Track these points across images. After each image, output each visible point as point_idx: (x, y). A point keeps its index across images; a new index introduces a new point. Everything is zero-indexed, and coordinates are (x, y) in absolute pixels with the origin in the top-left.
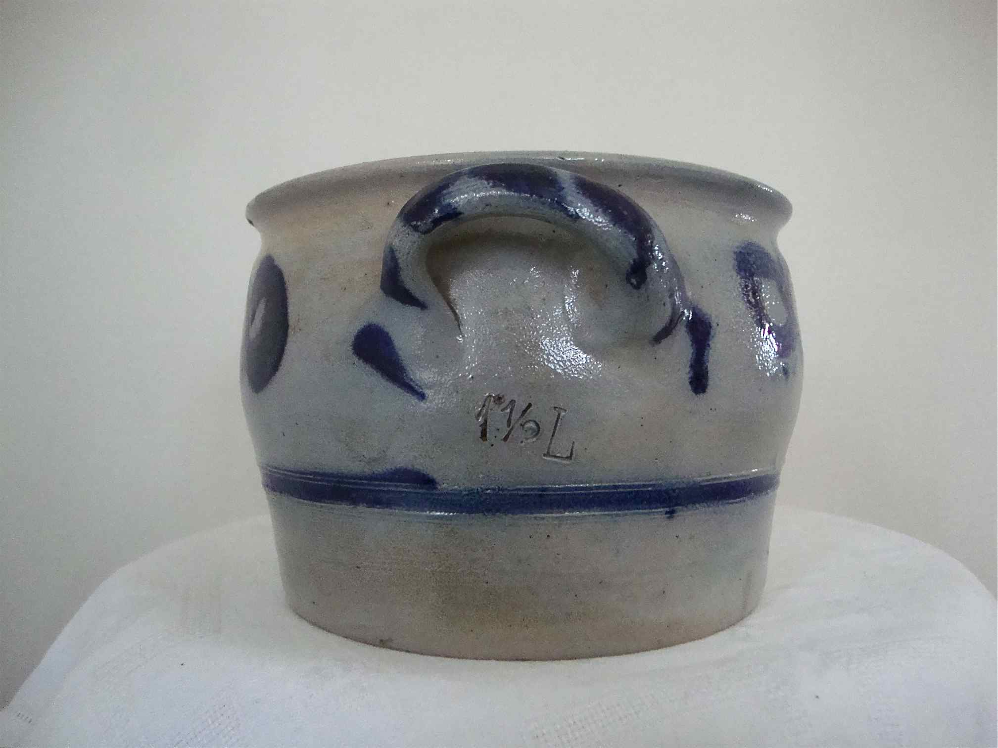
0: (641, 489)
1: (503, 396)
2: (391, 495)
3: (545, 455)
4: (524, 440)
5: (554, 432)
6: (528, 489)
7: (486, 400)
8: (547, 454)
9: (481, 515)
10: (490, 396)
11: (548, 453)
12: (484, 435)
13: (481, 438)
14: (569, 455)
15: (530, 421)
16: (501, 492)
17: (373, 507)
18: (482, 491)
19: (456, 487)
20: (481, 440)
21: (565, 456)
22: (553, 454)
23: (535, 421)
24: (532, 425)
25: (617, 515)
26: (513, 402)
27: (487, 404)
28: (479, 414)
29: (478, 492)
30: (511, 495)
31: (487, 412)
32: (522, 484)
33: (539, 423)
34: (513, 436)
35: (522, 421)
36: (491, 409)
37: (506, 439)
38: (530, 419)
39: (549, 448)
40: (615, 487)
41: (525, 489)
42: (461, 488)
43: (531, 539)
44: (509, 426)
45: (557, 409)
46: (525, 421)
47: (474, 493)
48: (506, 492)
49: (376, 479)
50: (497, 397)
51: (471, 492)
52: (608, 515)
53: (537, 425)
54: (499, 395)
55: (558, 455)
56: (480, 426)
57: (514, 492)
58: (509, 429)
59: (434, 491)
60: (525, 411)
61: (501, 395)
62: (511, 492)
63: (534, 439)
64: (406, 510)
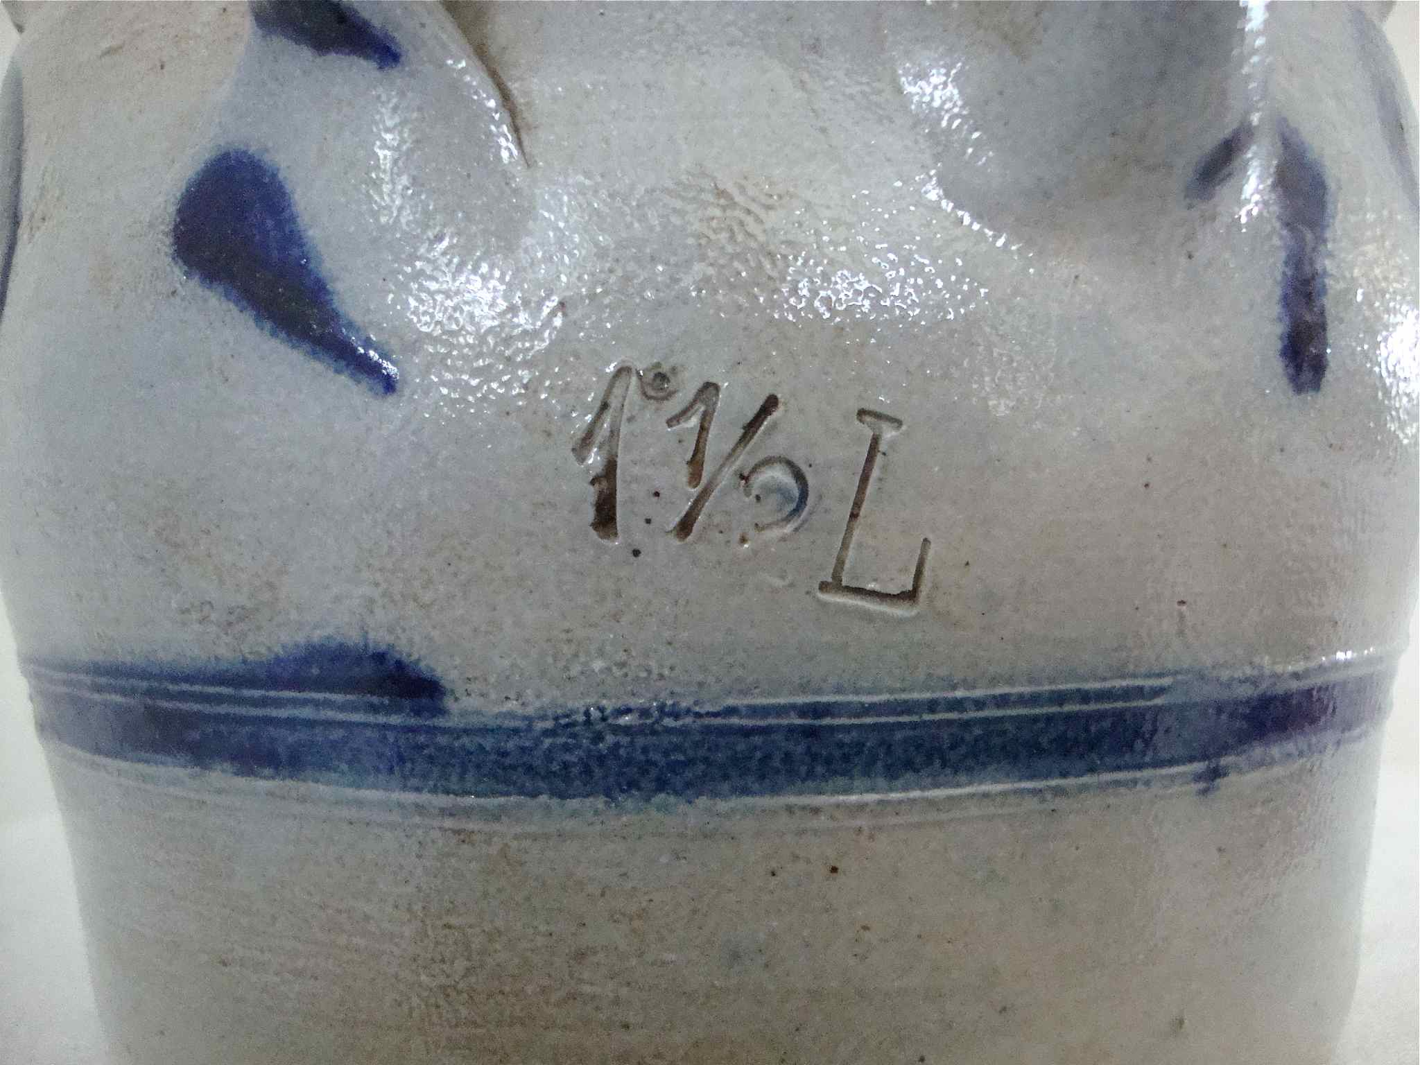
0: (1134, 704)
1: (674, 369)
2: (302, 735)
3: (824, 587)
4: (752, 533)
5: (858, 504)
6: (765, 711)
7: (611, 386)
8: (834, 585)
9: (600, 802)
10: (622, 371)
11: (836, 576)
12: (605, 517)
13: (593, 525)
14: (910, 588)
15: (768, 462)
16: (669, 722)
17: (250, 773)
18: (604, 719)
19: (512, 705)
20: (593, 534)
21: (894, 589)
22: (854, 584)
23: (790, 464)
24: (779, 475)
25: (1059, 792)
26: (709, 389)
27: (614, 403)
28: (586, 440)
29: (588, 722)
30: (707, 730)
31: (614, 433)
32: (744, 693)
33: (804, 468)
34: (710, 516)
35: (744, 460)
36: (630, 420)
37: (685, 527)
38: (771, 453)
39: (840, 562)
40: (1060, 698)
41: (754, 711)
42: (530, 711)
43: (773, 881)
44: (695, 477)
45: (868, 419)
46: (753, 463)
47: (573, 724)
48: (688, 720)
49: (252, 682)
50: (651, 375)
51: (564, 725)
52: (1035, 792)
53: (799, 476)
54: (658, 365)
55: (871, 586)
56: (593, 482)
57: (718, 721)
58: (695, 491)
59: (440, 722)
60: (752, 427)
61: (665, 369)
62: (707, 721)
63: (788, 529)
64: (350, 786)
